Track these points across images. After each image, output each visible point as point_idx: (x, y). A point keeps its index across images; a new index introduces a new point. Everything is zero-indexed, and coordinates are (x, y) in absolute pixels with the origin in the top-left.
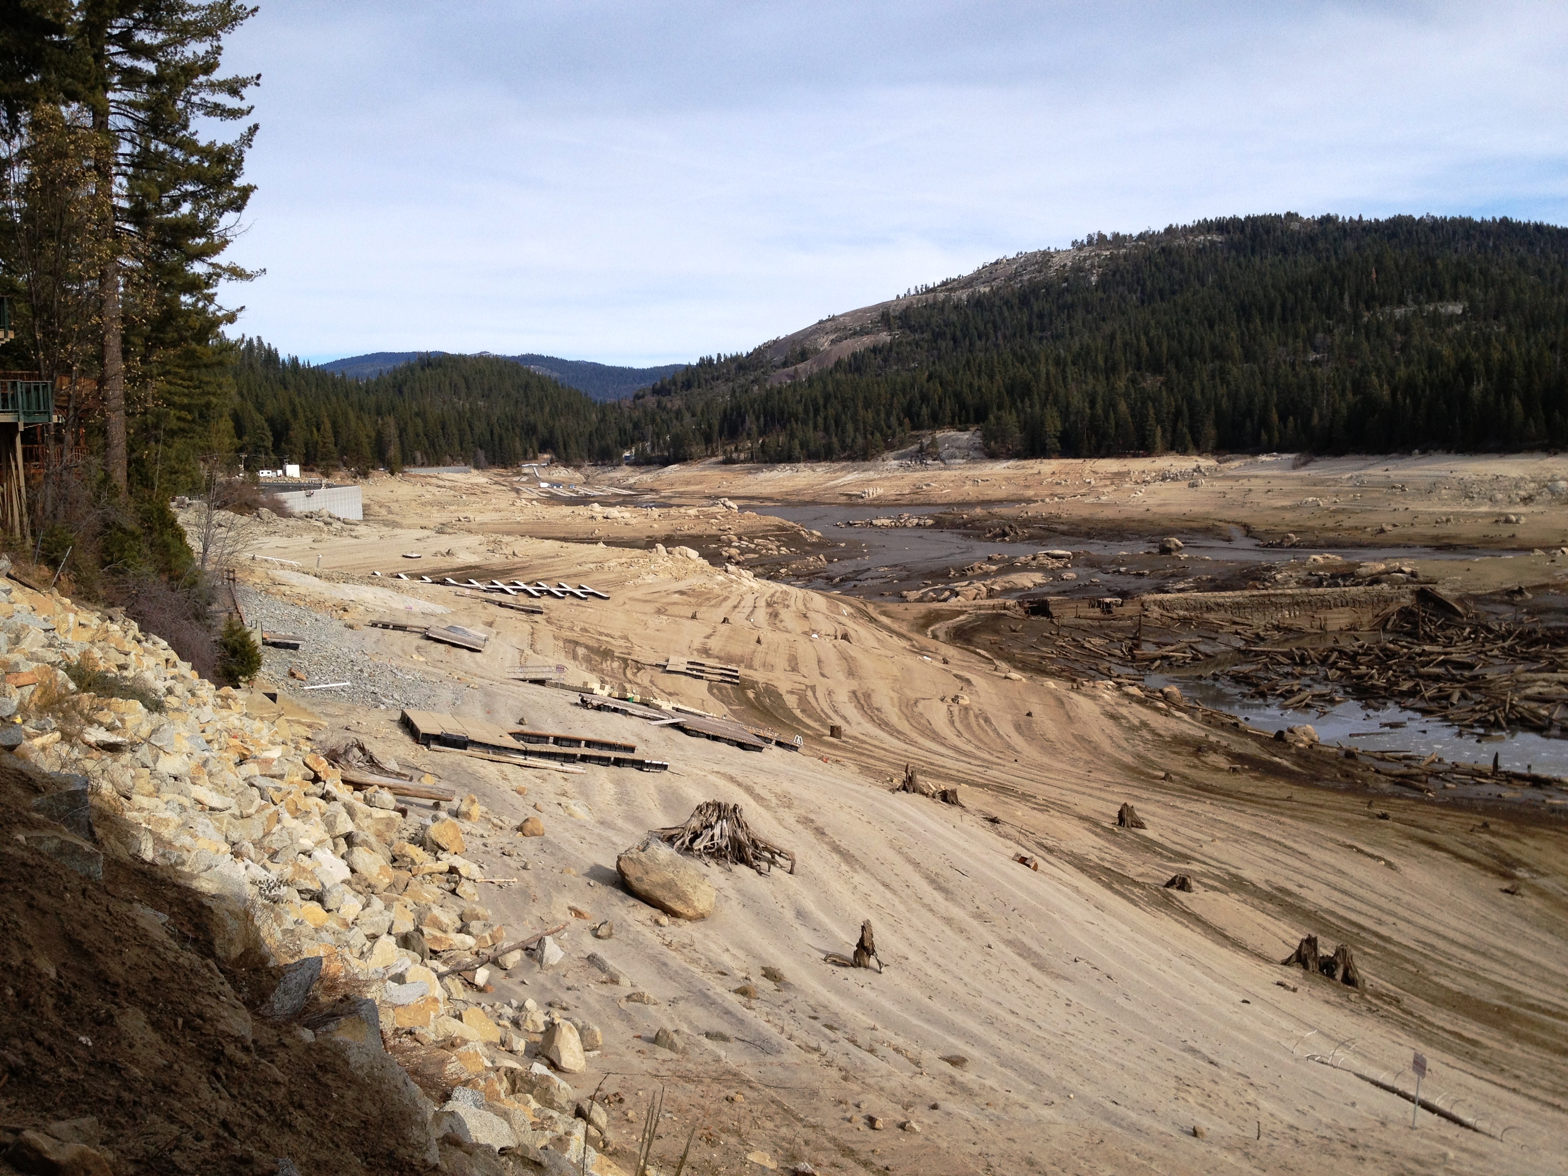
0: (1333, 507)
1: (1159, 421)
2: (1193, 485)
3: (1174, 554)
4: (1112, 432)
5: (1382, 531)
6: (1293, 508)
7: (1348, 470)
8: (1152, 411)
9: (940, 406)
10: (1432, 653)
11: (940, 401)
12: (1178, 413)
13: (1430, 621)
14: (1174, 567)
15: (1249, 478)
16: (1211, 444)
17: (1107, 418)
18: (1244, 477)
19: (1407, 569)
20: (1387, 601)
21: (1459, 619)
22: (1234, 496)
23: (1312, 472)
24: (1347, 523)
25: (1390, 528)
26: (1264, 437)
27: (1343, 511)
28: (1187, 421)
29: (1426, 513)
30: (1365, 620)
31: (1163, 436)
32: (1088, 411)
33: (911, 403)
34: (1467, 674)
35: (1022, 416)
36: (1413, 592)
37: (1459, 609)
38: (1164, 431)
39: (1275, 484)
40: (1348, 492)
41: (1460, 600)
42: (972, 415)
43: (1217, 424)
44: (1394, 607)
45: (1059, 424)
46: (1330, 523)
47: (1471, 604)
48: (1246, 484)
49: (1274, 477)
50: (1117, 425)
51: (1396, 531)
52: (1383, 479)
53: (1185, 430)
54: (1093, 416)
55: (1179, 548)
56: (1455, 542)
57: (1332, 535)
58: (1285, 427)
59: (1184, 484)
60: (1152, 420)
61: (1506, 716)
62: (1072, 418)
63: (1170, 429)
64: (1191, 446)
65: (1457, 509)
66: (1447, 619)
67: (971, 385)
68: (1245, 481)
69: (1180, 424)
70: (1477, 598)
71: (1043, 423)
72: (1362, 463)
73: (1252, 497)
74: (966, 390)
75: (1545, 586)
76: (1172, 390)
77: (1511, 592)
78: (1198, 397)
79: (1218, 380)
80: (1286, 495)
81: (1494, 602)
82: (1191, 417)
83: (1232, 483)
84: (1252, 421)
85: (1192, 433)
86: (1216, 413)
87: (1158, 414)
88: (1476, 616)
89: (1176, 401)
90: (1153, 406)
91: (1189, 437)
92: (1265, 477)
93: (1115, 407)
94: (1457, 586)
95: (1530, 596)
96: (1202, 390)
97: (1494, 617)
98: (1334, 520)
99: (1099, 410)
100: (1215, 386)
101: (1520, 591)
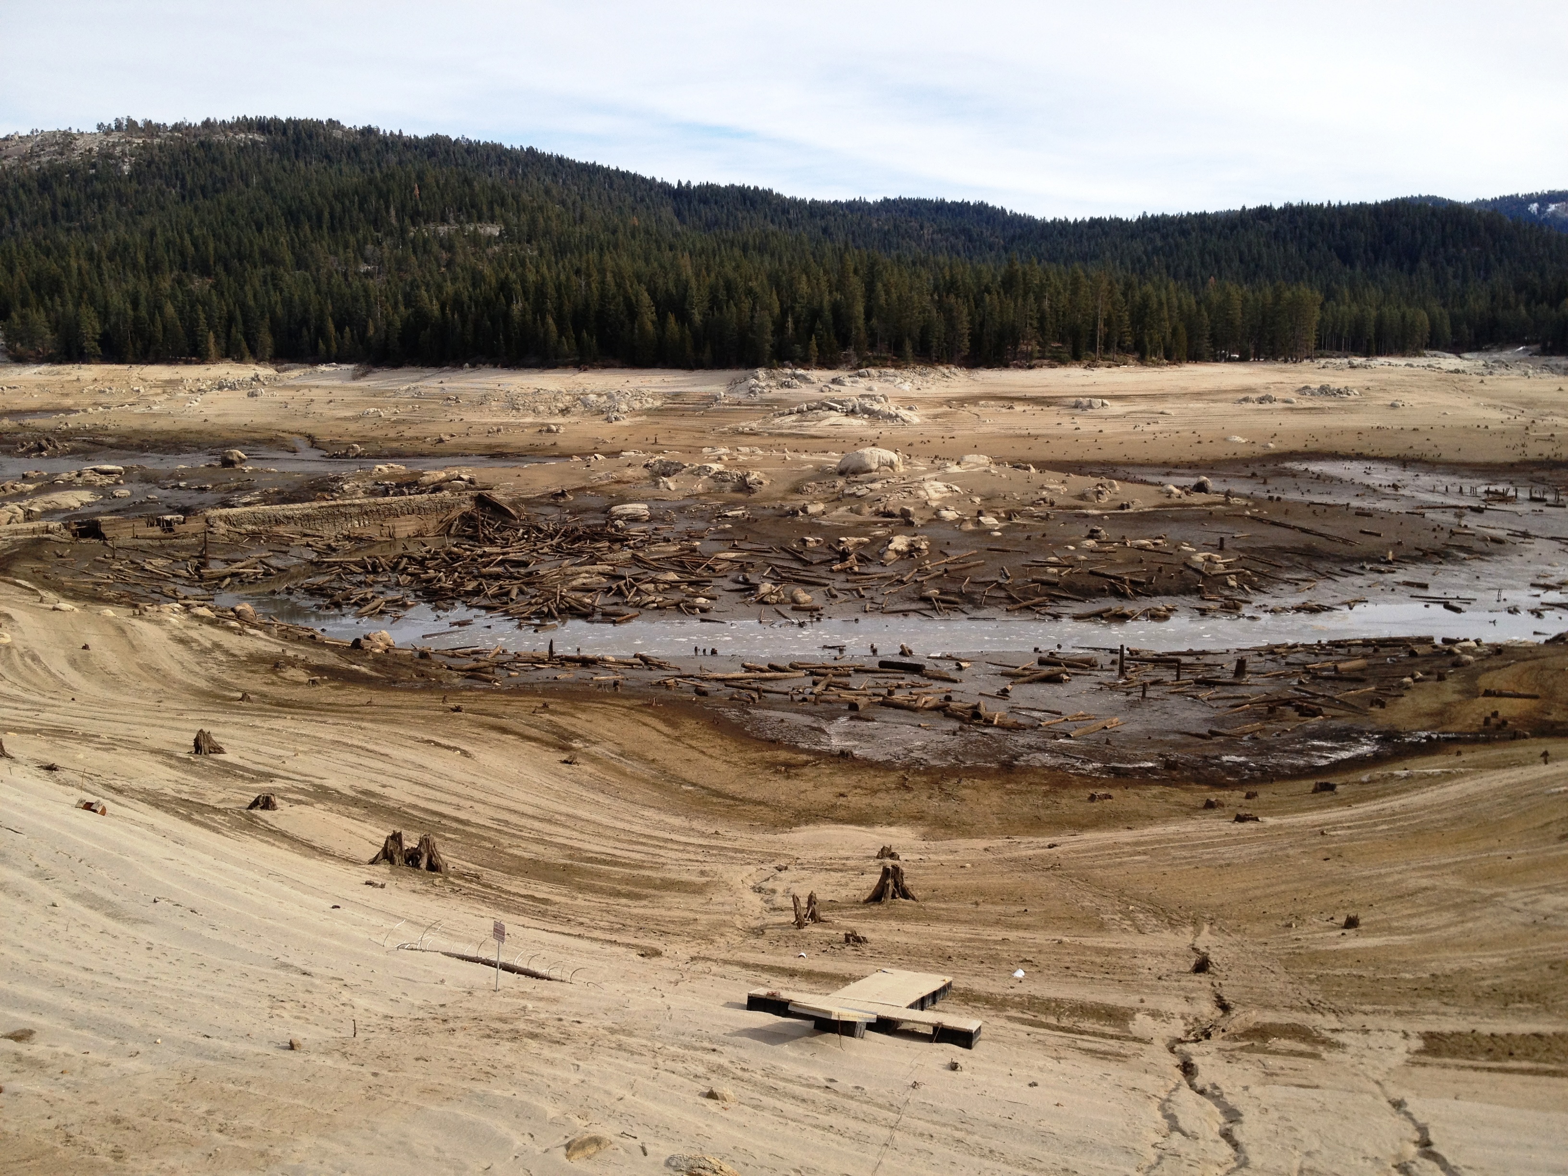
0: (394, 418)
1: (210, 326)
2: (252, 395)
3: (238, 466)
4: (159, 336)
5: (441, 441)
6: (356, 419)
7: (408, 381)
8: (202, 316)
10: (492, 554)
12: (231, 320)
13: (488, 524)
15: (310, 388)
16: (269, 351)
17: (153, 321)
18: (305, 387)
19: (465, 477)
20: (449, 507)
21: (513, 522)
22: (296, 406)
23: (372, 383)
24: (408, 434)
25: (447, 438)
26: (322, 346)
27: (403, 422)
28: (241, 328)
29: (479, 424)
30: (430, 526)
31: (217, 343)
32: (130, 312)
34: (522, 571)
35: (52, 315)
36: (472, 498)
37: (513, 512)
38: (217, 337)
39: (337, 395)
40: (407, 404)
41: (513, 504)
43: (273, 332)
44: (456, 513)
45: (97, 326)
46: (392, 434)
47: (523, 507)
48: (308, 395)
49: (334, 387)
50: (164, 328)
51: (453, 441)
52: (438, 391)
53: (240, 336)
54: (137, 318)
55: (242, 461)
56: (505, 451)
57: (395, 445)
58: (342, 337)
59: (243, 394)
60: (203, 325)
61: (557, 605)
62: (113, 319)
63: (223, 335)
64: (247, 353)
65: (506, 420)
66: (504, 522)
68: (306, 391)
69: (233, 330)
70: (528, 502)
71: (78, 324)
72: (418, 375)
73: (315, 408)
75: (583, 489)
76: (222, 294)
77: (555, 496)
78: (252, 303)
79: (270, 286)
80: (348, 405)
81: (542, 504)
82: (245, 323)
83: (292, 393)
84: (309, 330)
85: (247, 340)
86: (271, 320)
87: (209, 318)
88: (528, 518)
89: (228, 305)
90: (204, 311)
91: (244, 344)
92: (326, 387)
93: (160, 308)
94: (510, 491)
95: (571, 498)
96: (255, 296)
97: (542, 518)
98: (395, 430)
99: (143, 313)
100: (267, 292)
101: (563, 494)
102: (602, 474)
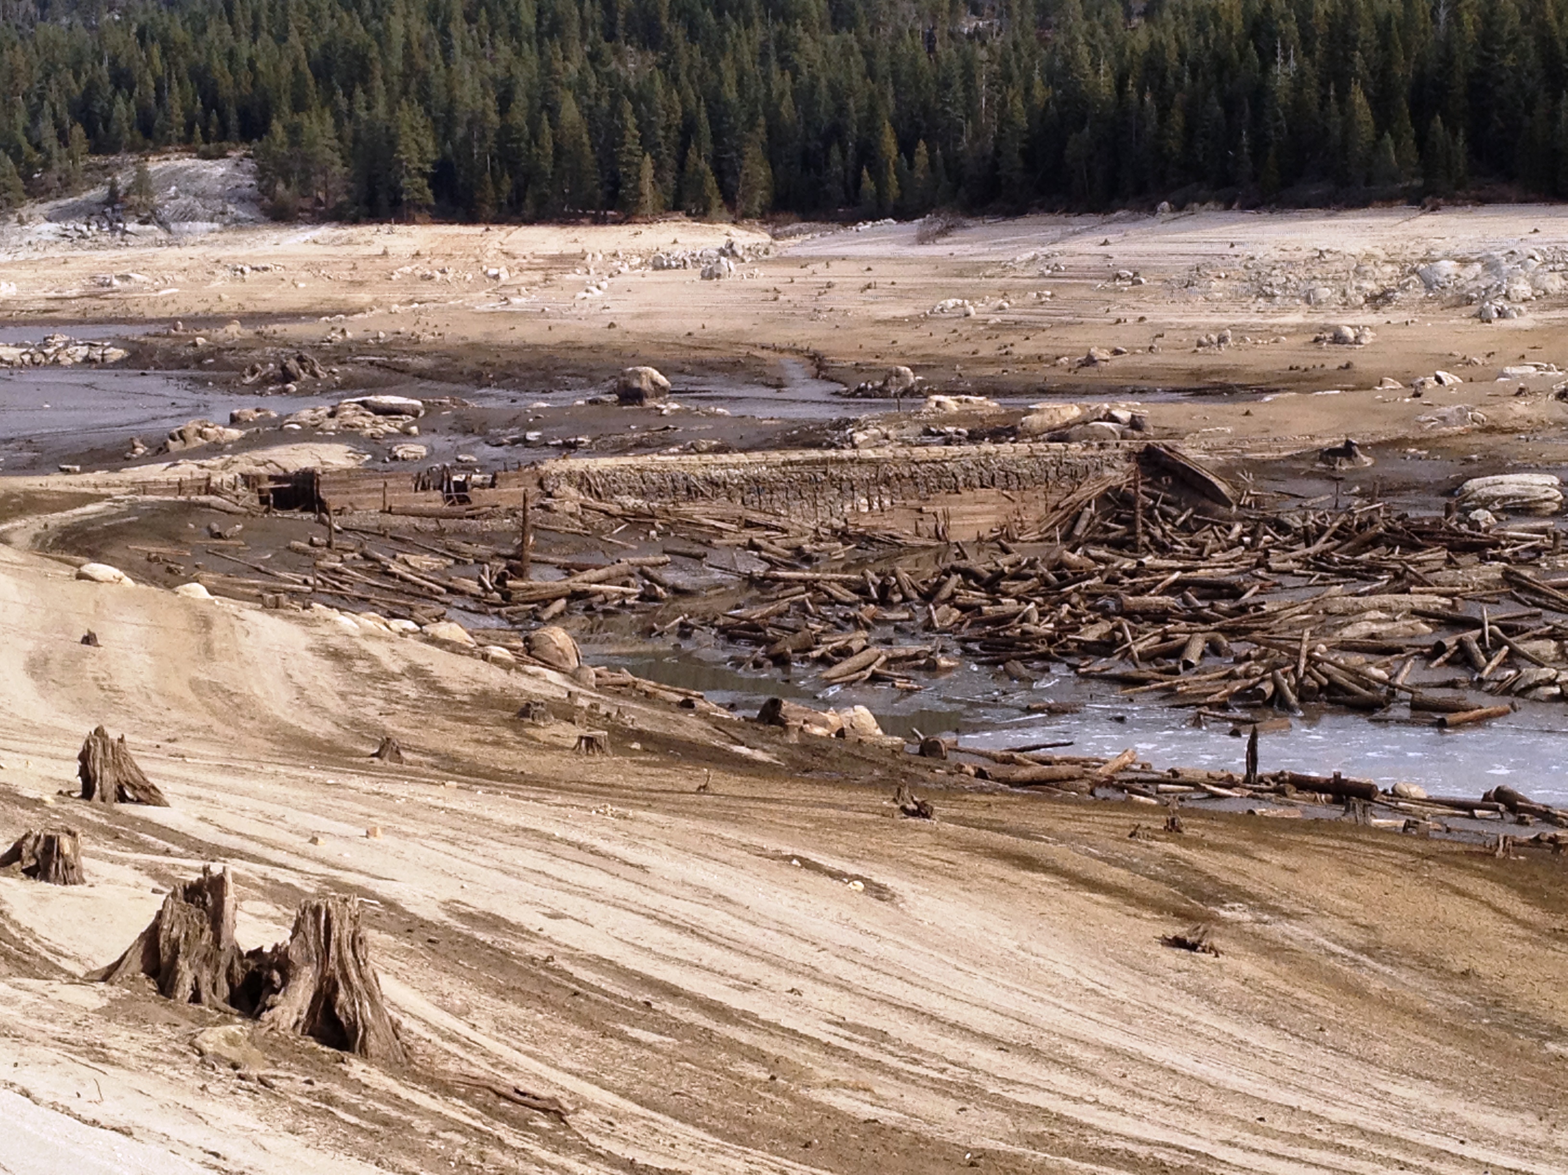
0: (996, 319)
1: (647, 143)
2: (710, 275)
3: (650, 403)
4: (547, 165)
5: (1090, 361)
6: (916, 321)
7: (1030, 243)
8: (631, 121)
9: (159, 99)
10: (1158, 570)
11: (159, 89)
12: (688, 130)
13: (1164, 515)
14: (647, 428)
15: (828, 261)
16: (760, 197)
17: (535, 135)
18: (819, 259)
19: (1124, 415)
20: (1076, 476)
21: (1222, 510)
22: (796, 297)
23: (956, 249)
24: (1023, 348)
25: (1105, 355)
26: (868, 184)
27: (1015, 326)
28: (708, 146)
29: (1180, 327)
30: (1030, 517)
31: (658, 178)
32: (494, 117)
33: (91, 88)
34: (1224, 605)
35: (348, 128)
36: (1130, 455)
37: (1223, 488)
38: (659, 167)
39: (882, 273)
40: (1026, 289)
41: (1226, 472)
42: (233, 121)
43: (772, 157)
44: (1090, 489)
45: (429, 145)
46: (987, 350)
47: (1249, 478)
48: (822, 273)
49: (879, 259)
50: (558, 151)
51: (1118, 361)
52: (1097, 262)
53: (703, 165)
54: (505, 132)
55: (660, 391)
56: (1231, 381)
57: (990, 371)
58: (911, 166)
59: (693, 274)
60: (632, 142)
61: (1299, 681)
62: (460, 132)
63: (670, 162)
64: (716, 201)
65: (1241, 319)
66: (1197, 511)
67: (231, 56)
68: (820, 267)
69: (692, 155)
70: (1261, 468)
71: (392, 143)
72: (1055, 232)
73: (833, 299)
74: (219, 65)
75: (1400, 443)
76: (676, 79)
77: (1330, 455)
78: (731, 94)
79: (775, 67)
80: (903, 295)
81: (1295, 474)
82: (716, 138)
83: (795, 271)
84: (844, 151)
85: (719, 173)
86: (769, 132)
87: (645, 127)
88: (1258, 502)
89: (684, 102)
90: (636, 111)
91: (711, 181)
92: (862, 259)
93: (553, 111)
94: (1222, 441)
95: (1368, 461)
96: (740, 82)
97: (1293, 503)
98: (997, 343)
99: (519, 117)
100: (766, 78)
101: (1348, 451)
102: (1445, 411)
